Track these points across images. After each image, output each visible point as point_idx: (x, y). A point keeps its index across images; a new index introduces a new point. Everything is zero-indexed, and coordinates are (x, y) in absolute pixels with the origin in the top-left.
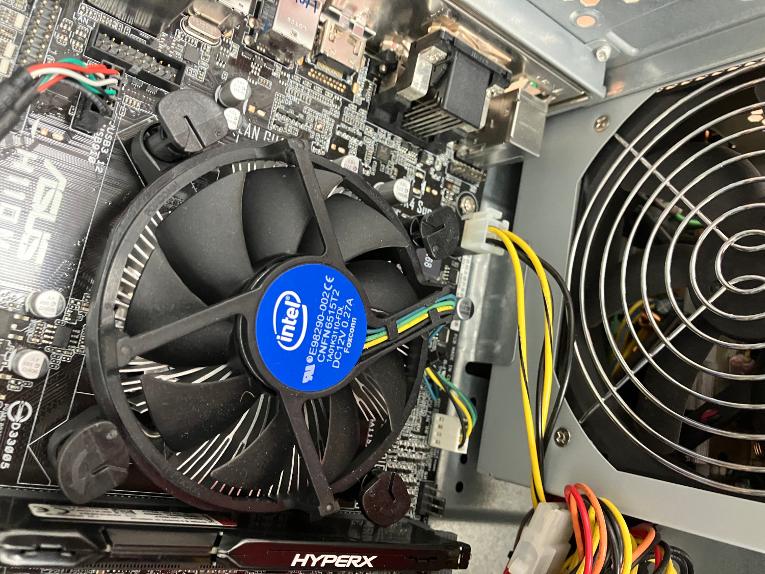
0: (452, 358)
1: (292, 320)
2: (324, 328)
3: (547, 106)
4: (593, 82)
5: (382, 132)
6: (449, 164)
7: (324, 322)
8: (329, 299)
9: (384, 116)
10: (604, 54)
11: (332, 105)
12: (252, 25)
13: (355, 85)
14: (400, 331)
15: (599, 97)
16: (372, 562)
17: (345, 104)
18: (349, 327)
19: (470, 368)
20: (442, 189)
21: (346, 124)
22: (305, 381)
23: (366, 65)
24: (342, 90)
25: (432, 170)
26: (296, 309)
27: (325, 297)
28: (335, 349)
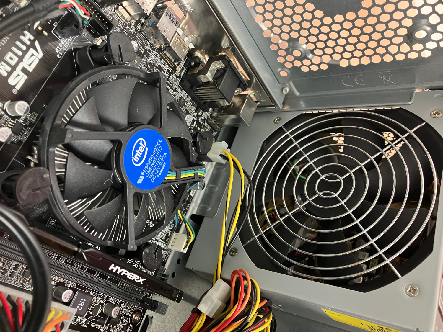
0: (187, 209)
1: (140, 152)
2: (152, 162)
3: (256, 107)
4: (279, 101)
5: (184, 92)
6: (208, 118)
7: (153, 159)
8: (157, 150)
9: (188, 85)
10: (286, 90)
11: (166, 71)
12: (143, 22)
13: (178, 67)
14: (182, 177)
15: (279, 108)
16: (143, 281)
17: (172, 73)
18: (162, 166)
19: (193, 217)
20: (202, 128)
21: (170, 82)
22: (138, 182)
23: (184, 60)
24: (172, 66)
25: (200, 118)
26: (143, 148)
27: (156, 148)
28: (154, 173)
